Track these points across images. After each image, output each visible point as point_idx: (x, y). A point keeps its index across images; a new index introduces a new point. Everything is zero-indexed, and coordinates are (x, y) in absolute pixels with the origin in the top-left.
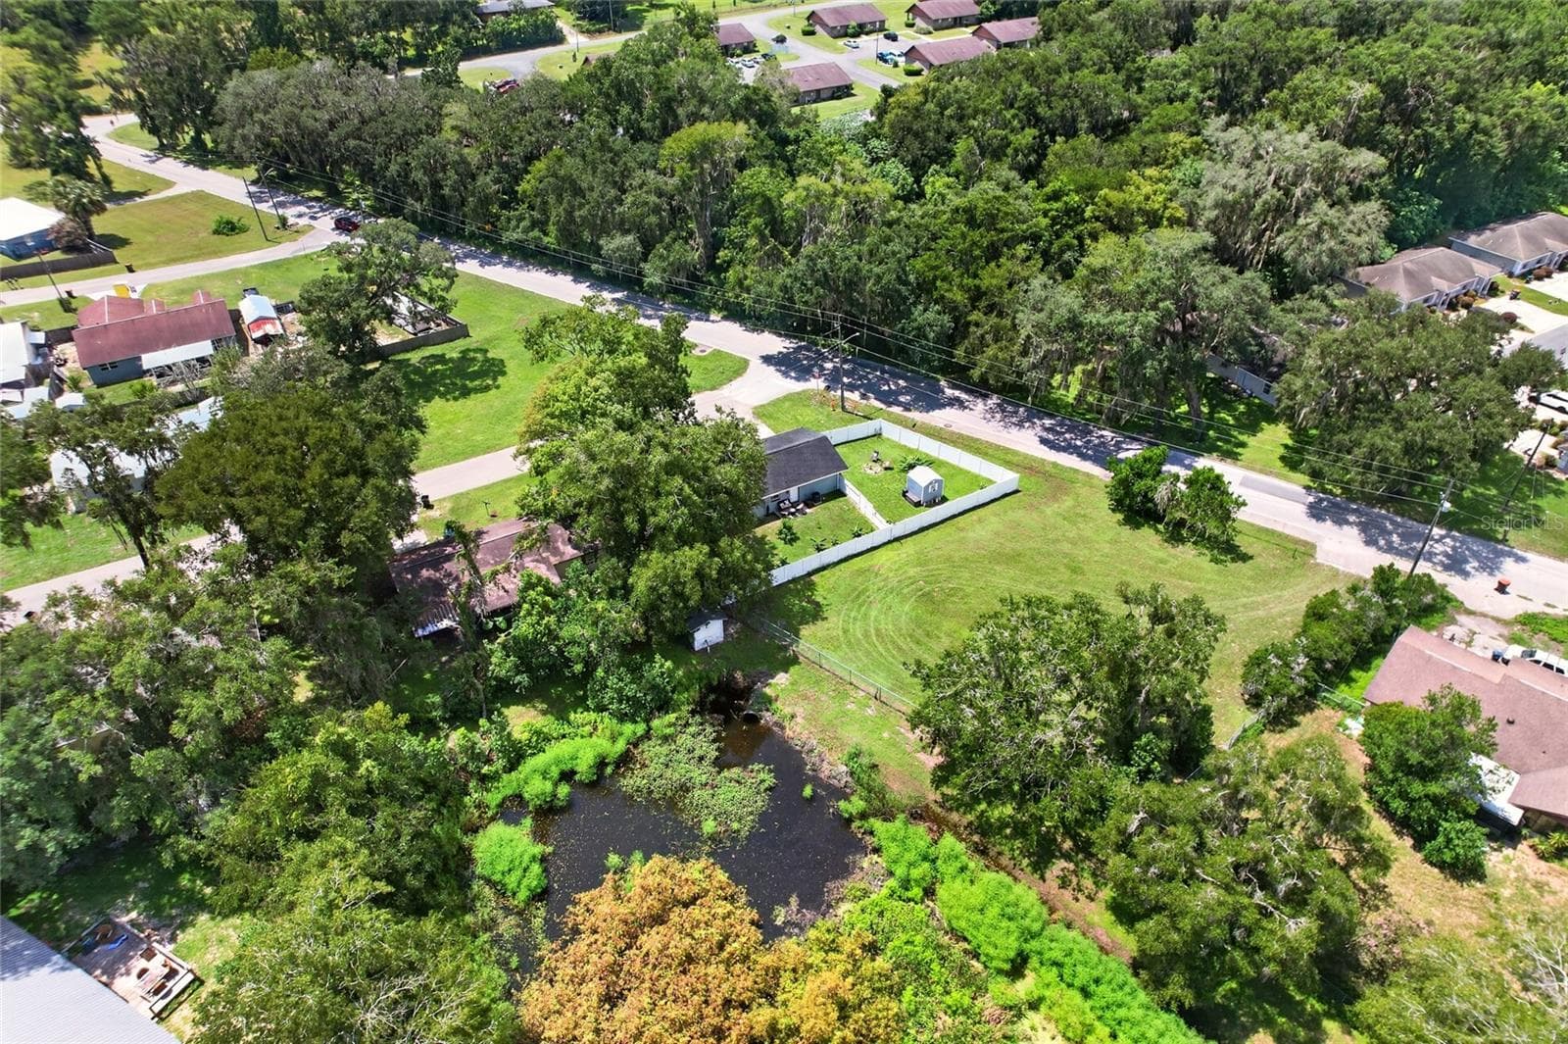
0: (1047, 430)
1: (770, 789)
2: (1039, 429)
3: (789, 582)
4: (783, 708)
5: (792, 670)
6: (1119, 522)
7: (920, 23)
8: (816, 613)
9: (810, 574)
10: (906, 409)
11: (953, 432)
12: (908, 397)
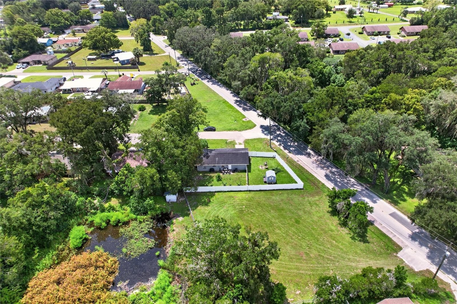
0: (331, 172)
1: (151, 248)
2: (328, 171)
3: (208, 192)
4: (173, 227)
5: (186, 218)
6: (328, 212)
7: (403, 33)
8: (207, 204)
9: (216, 192)
10: (290, 152)
11: (298, 163)
12: (294, 149)
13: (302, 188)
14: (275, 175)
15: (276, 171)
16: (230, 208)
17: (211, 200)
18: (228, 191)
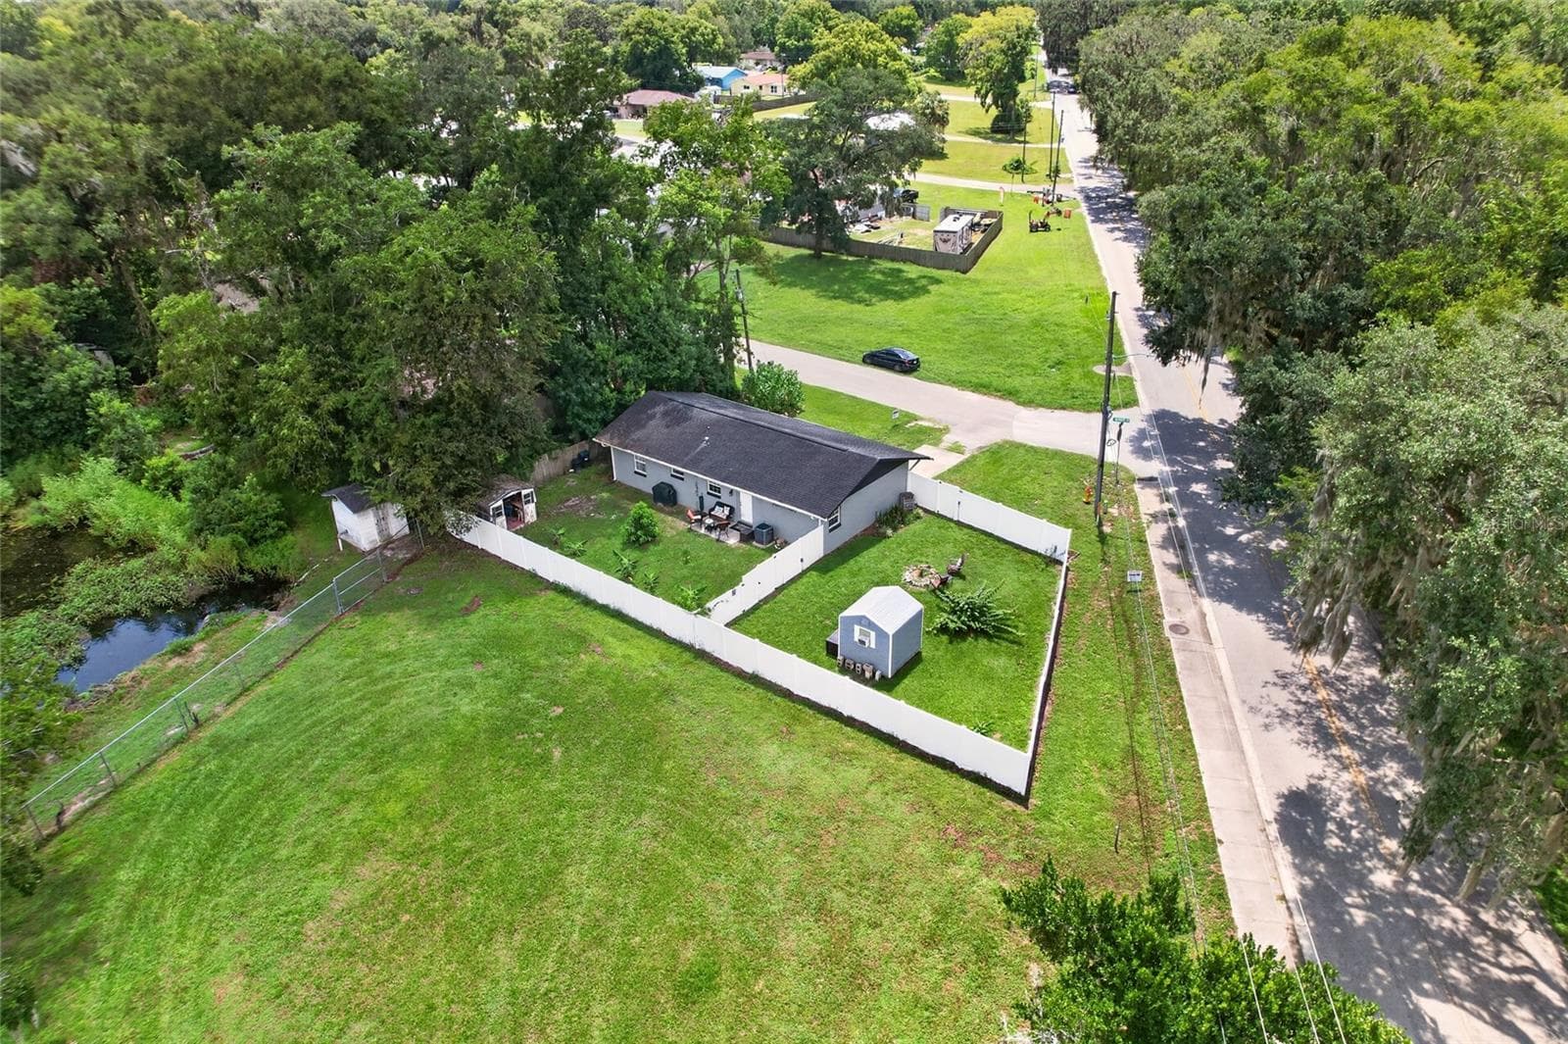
9: (553, 586)
10: (1181, 568)
12: (1231, 561)
14: (893, 627)
15: (963, 623)
16: (492, 681)
17: (481, 612)
18: (604, 609)
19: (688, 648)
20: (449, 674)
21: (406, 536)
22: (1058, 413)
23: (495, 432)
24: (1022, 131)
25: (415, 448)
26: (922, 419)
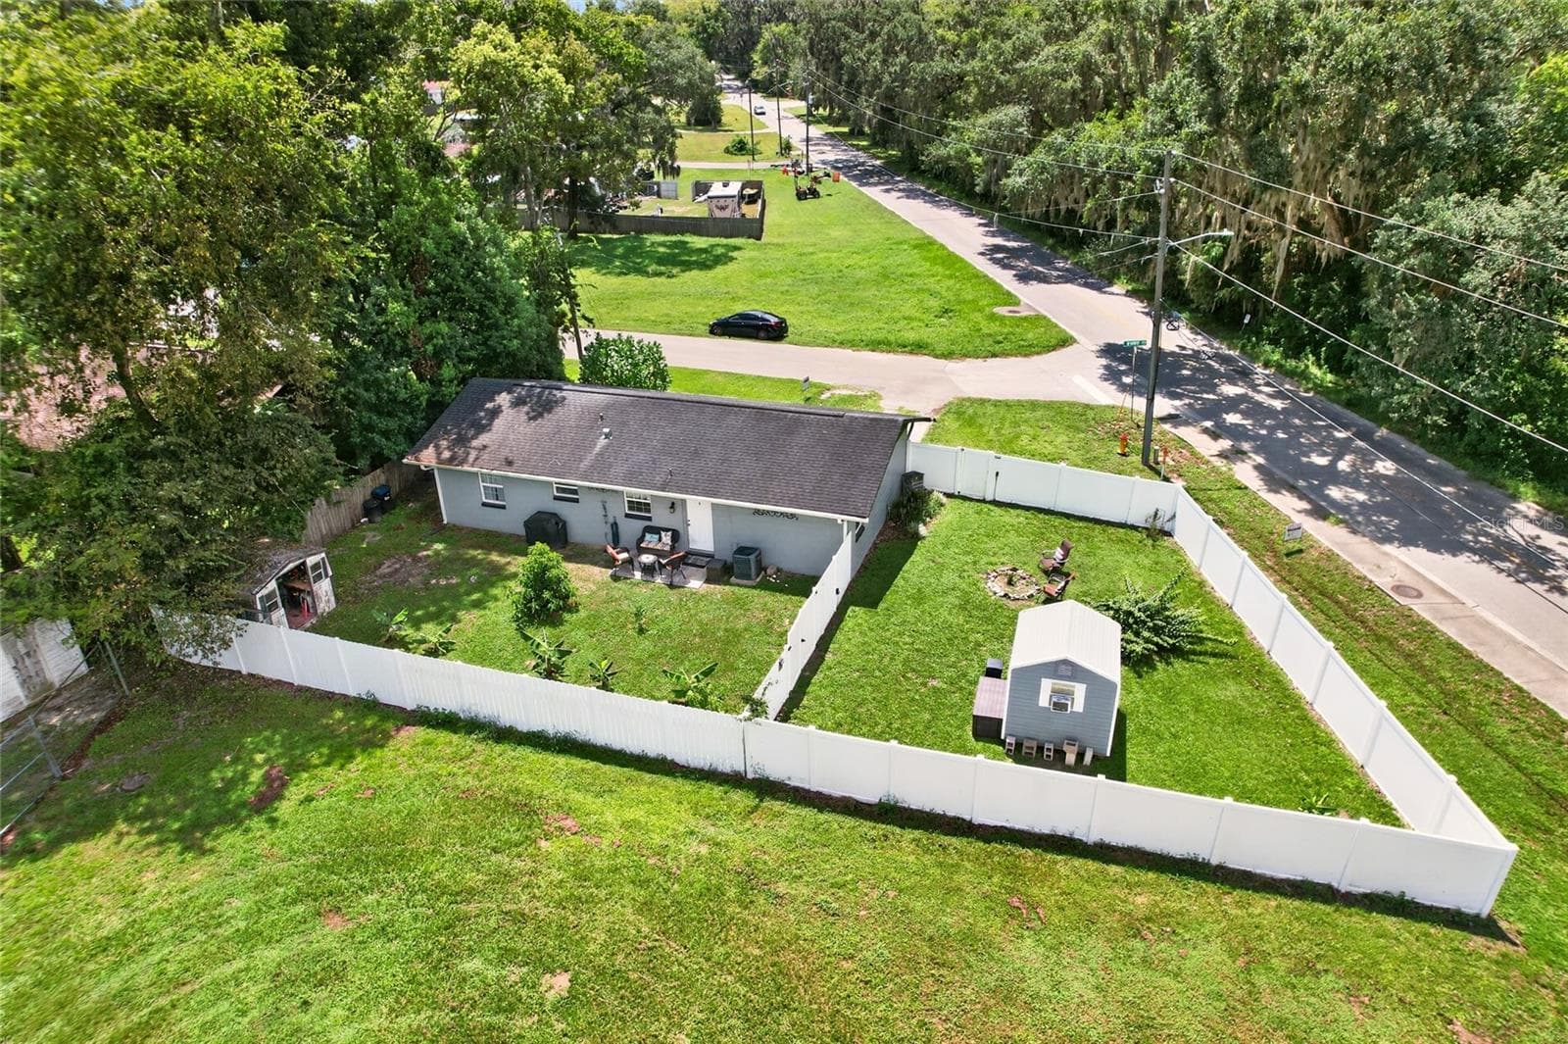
10: (1319, 513)
11: (1407, 615)
12: (1361, 497)
13: (1479, 901)
14: (1112, 669)
15: (1147, 641)
16: (377, 947)
17: (294, 793)
18: (539, 741)
19: (735, 780)
20: (269, 956)
21: (82, 679)
22: (992, 361)
23: (248, 458)
24: (719, 121)
25: (87, 506)
26: (834, 387)
